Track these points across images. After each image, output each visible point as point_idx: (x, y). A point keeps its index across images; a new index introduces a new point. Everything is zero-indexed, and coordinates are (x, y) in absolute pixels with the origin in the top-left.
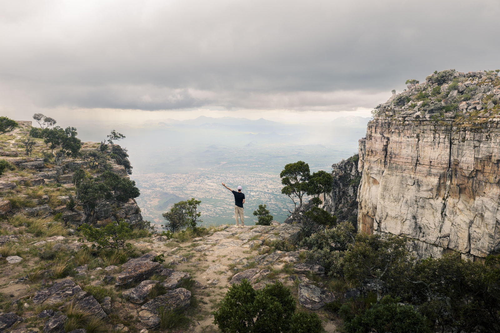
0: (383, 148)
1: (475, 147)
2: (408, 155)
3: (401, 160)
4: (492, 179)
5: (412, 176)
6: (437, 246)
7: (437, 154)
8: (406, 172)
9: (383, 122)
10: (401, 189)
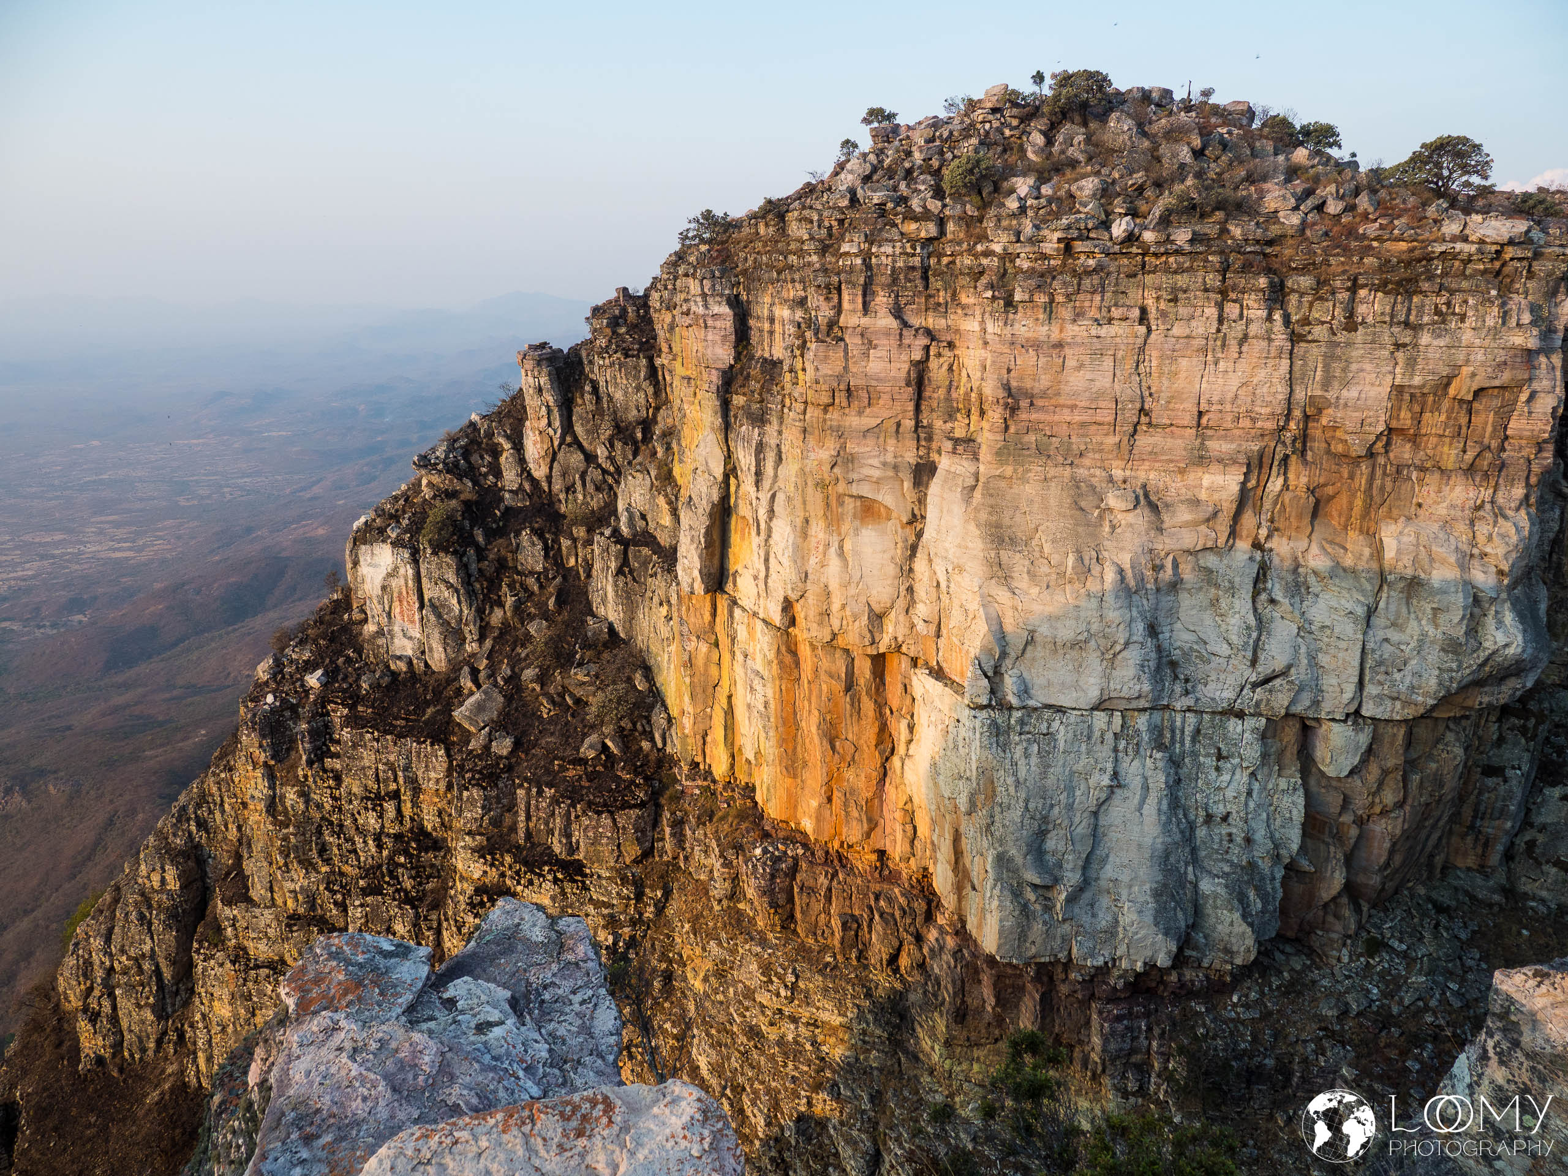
0: (909, 372)
1: (1398, 346)
2: (1100, 395)
3: (1066, 415)
4: (1450, 455)
5: (1118, 474)
6: (1241, 715)
7: (1234, 382)
8: (1087, 462)
9: (900, 264)
10: (1080, 529)
